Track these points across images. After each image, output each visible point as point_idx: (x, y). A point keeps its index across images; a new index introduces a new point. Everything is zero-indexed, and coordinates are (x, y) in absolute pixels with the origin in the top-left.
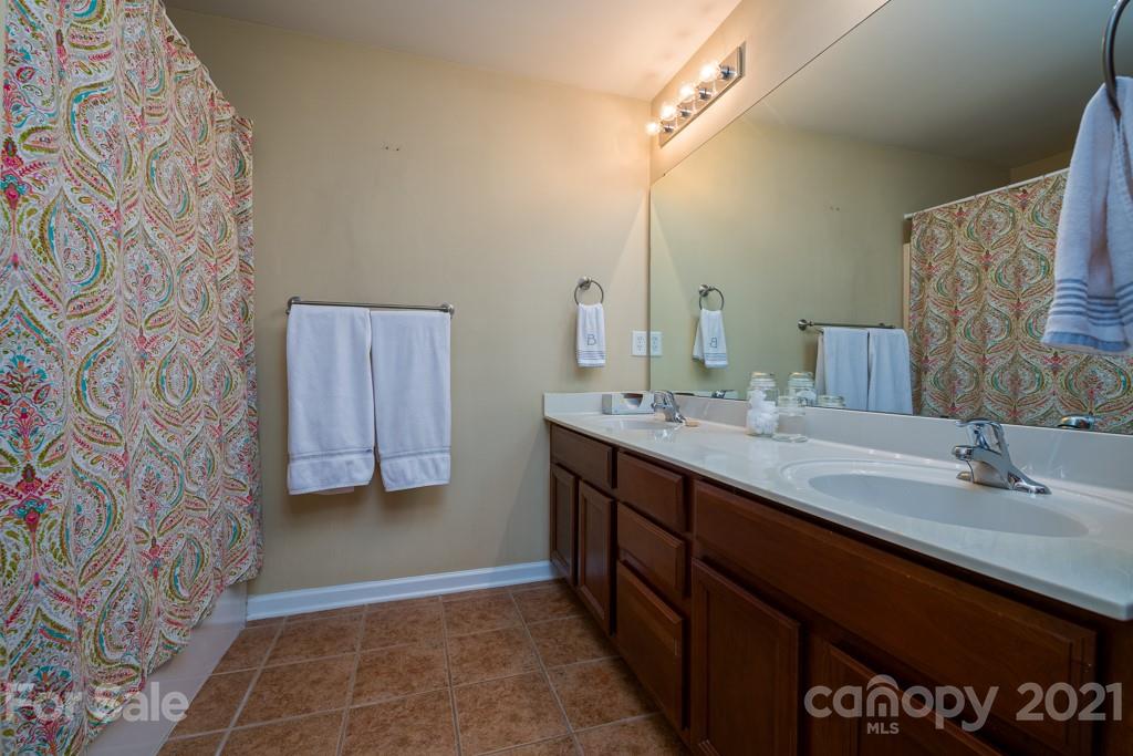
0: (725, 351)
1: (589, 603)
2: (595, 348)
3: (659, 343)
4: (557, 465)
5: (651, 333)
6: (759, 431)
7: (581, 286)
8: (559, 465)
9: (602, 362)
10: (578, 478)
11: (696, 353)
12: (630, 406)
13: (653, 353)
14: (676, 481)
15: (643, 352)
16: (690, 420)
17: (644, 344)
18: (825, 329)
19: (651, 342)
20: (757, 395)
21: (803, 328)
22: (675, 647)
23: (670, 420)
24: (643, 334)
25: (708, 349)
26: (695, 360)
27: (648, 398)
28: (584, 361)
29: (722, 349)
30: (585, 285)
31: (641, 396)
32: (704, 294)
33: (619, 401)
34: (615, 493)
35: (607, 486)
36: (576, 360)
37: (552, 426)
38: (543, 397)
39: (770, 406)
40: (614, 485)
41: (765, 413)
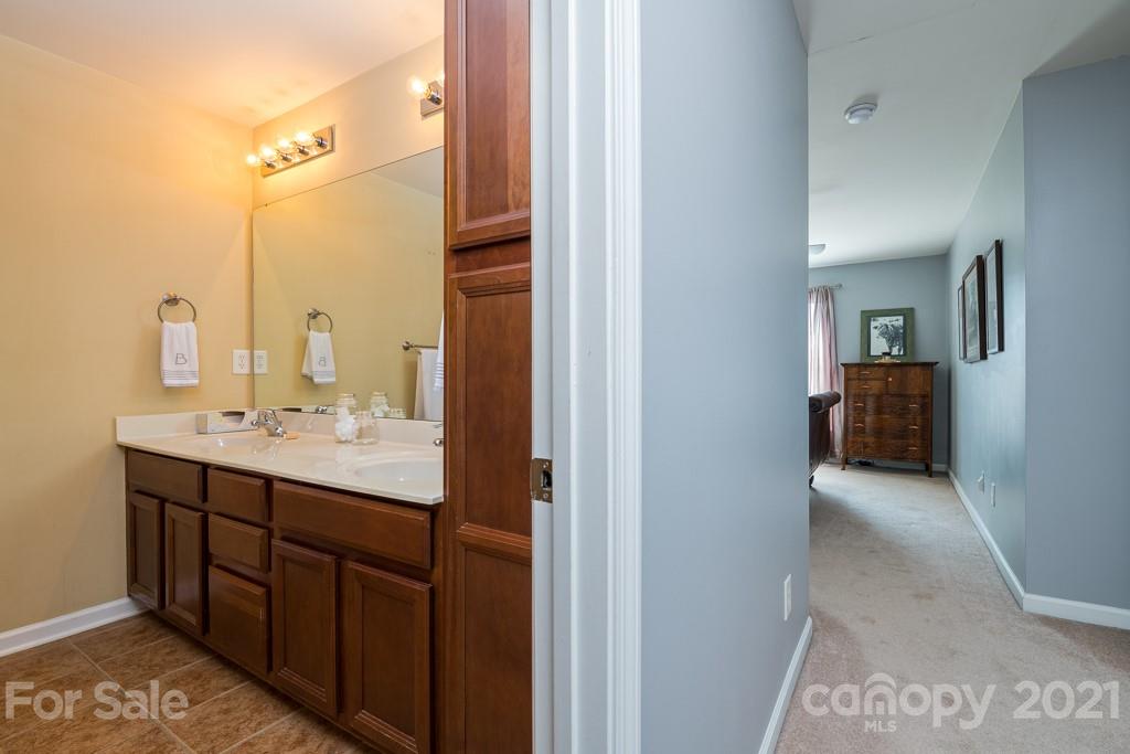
0: (334, 369)
1: (180, 618)
2: (185, 367)
3: (264, 362)
4: (135, 491)
5: (255, 352)
6: (344, 439)
7: (167, 302)
8: (138, 492)
9: (196, 382)
10: (163, 501)
11: (305, 370)
12: (230, 423)
13: (257, 371)
14: (259, 484)
15: (246, 370)
16: (290, 433)
17: (247, 362)
18: (423, 351)
19: (256, 362)
20: (343, 411)
21: (406, 348)
22: (261, 614)
23: (273, 435)
24: (246, 353)
25: (315, 367)
26: (305, 376)
27: (251, 416)
28: (169, 382)
29: (331, 367)
30: (173, 301)
31: (243, 414)
32: (314, 315)
33: (216, 420)
34: (207, 507)
35: (197, 502)
36: (161, 380)
37: (129, 451)
38: (114, 421)
39: (351, 419)
40: (205, 499)
41: (347, 424)
